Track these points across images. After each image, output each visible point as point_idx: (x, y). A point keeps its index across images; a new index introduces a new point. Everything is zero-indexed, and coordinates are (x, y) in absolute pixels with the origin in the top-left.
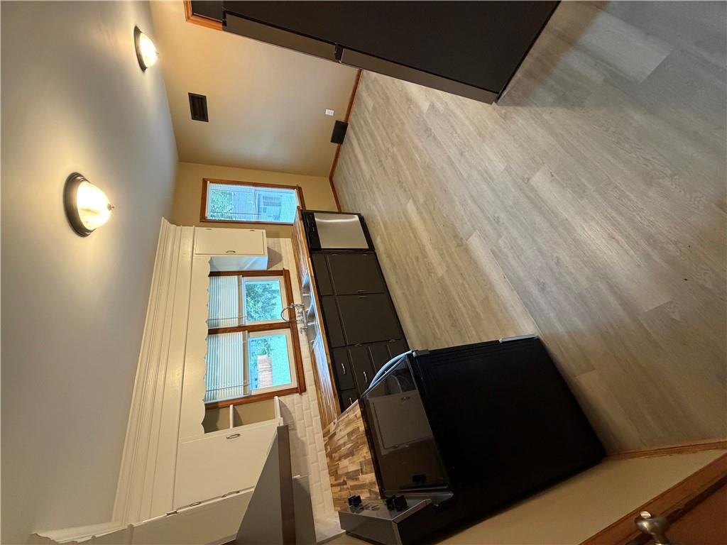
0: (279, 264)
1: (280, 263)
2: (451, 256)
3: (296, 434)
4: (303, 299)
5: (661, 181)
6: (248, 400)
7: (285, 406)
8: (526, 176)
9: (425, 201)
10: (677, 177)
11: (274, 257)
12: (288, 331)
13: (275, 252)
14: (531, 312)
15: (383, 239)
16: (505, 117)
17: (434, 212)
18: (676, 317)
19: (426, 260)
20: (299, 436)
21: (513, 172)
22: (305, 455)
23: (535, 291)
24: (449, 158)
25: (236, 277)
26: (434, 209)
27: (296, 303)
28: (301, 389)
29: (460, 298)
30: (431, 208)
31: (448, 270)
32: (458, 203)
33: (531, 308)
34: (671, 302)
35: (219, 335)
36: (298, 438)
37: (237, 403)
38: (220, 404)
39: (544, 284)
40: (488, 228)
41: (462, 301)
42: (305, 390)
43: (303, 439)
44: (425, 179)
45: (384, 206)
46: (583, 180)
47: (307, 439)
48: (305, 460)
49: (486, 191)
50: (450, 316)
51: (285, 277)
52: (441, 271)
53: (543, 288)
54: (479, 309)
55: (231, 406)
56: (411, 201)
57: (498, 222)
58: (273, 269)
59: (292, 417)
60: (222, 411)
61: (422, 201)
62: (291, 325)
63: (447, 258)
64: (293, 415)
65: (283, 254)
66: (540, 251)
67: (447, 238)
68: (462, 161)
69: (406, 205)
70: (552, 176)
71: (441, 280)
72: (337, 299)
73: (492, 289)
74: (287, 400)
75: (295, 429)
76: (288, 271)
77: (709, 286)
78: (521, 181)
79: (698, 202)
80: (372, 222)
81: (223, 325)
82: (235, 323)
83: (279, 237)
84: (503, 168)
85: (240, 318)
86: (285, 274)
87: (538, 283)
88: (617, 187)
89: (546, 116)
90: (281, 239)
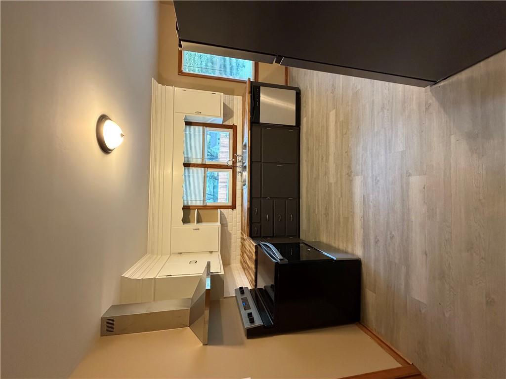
0: (230, 120)
1: (232, 118)
2: (341, 175)
3: (227, 229)
4: (243, 152)
5: (474, 254)
6: (205, 207)
7: (223, 214)
8: (410, 171)
9: (342, 121)
10: (484, 262)
11: (228, 112)
12: (231, 171)
13: (229, 108)
14: (364, 245)
15: (307, 121)
16: (428, 107)
17: (345, 136)
18: (423, 311)
19: (327, 164)
20: (229, 230)
21: (405, 161)
22: (230, 239)
23: (372, 238)
24: (373, 101)
25: (202, 127)
26: (346, 134)
27: (238, 154)
28: (233, 207)
29: (335, 205)
30: (345, 131)
31: (336, 183)
32: (361, 146)
33: (365, 244)
34: (426, 305)
35: (191, 168)
36: (228, 231)
37: (199, 208)
38: (191, 207)
39: (378, 241)
40: (370, 180)
41: (335, 207)
42: (235, 208)
43: (231, 232)
44: (350, 103)
45: (316, 96)
46: (438, 209)
47: (232, 232)
48: (230, 242)
49: (381, 155)
50: (326, 209)
51: (234, 131)
52: (332, 180)
53: (377, 242)
54: (341, 220)
55: (196, 210)
56: (334, 111)
57: (376, 183)
58: (227, 123)
59: (226, 220)
60: (192, 211)
61: (341, 119)
62: (233, 167)
63: (339, 176)
64: (227, 219)
65: (235, 111)
66: (388, 223)
67: (344, 163)
68: (381, 114)
69: (331, 111)
70: (424, 188)
71: (330, 184)
72: (262, 164)
73: (353, 216)
74: (224, 211)
75: (227, 226)
76: (236, 126)
77: (447, 315)
78: (405, 172)
79: (480, 283)
80: (305, 101)
81: (192, 162)
82: (200, 162)
83: (233, 94)
84: (400, 150)
85: (203, 160)
86: (234, 128)
87: (376, 237)
88: (451, 233)
89: (453, 139)
90: (235, 96)
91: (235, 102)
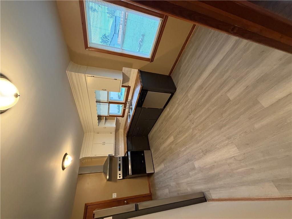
0: (127, 83)
38: (102, 116)
42: (123, 117)
51: (128, 89)
58: (124, 85)
76: (130, 87)
90: (132, 69)
91: (132, 72)
